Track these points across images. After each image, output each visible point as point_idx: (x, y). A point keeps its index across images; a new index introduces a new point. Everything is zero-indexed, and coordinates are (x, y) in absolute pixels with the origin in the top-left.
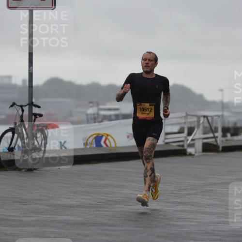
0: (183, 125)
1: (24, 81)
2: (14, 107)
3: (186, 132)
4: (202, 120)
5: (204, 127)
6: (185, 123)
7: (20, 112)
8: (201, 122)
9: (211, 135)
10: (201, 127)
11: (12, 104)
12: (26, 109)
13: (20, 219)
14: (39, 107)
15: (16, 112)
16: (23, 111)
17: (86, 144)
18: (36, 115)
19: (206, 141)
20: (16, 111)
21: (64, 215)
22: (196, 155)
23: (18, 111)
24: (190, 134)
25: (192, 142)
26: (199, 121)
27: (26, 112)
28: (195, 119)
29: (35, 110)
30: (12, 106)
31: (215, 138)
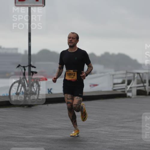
0: (124, 79)
1: (26, 51)
2: (19, 67)
3: (126, 83)
5: (138, 80)
6: (125, 77)
7: (23, 71)
8: (136, 76)
9: (142, 85)
10: (136, 80)
11: (18, 65)
13: (23, 137)
14: (35, 67)
15: (21, 70)
16: (25, 70)
18: (33, 72)
21: (51, 135)
22: (133, 97)
23: (22, 70)
24: (129, 84)
25: (130, 89)
26: (134, 76)
27: (27, 71)
28: (132, 75)
29: (33, 69)
30: (18, 67)
31: (144, 86)
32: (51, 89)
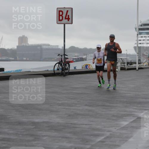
1: (62, 47)
4: (120, 60)
5: (121, 62)
9: (123, 65)
12: (63, 56)
13: (61, 92)
14: (67, 56)
16: (62, 57)
17: (82, 68)
18: (66, 58)
19: (121, 67)
20: (60, 57)
21: (75, 91)
22: (118, 71)
27: (63, 57)
29: (66, 57)
30: (58, 55)
31: (124, 65)
32: (76, 67)
